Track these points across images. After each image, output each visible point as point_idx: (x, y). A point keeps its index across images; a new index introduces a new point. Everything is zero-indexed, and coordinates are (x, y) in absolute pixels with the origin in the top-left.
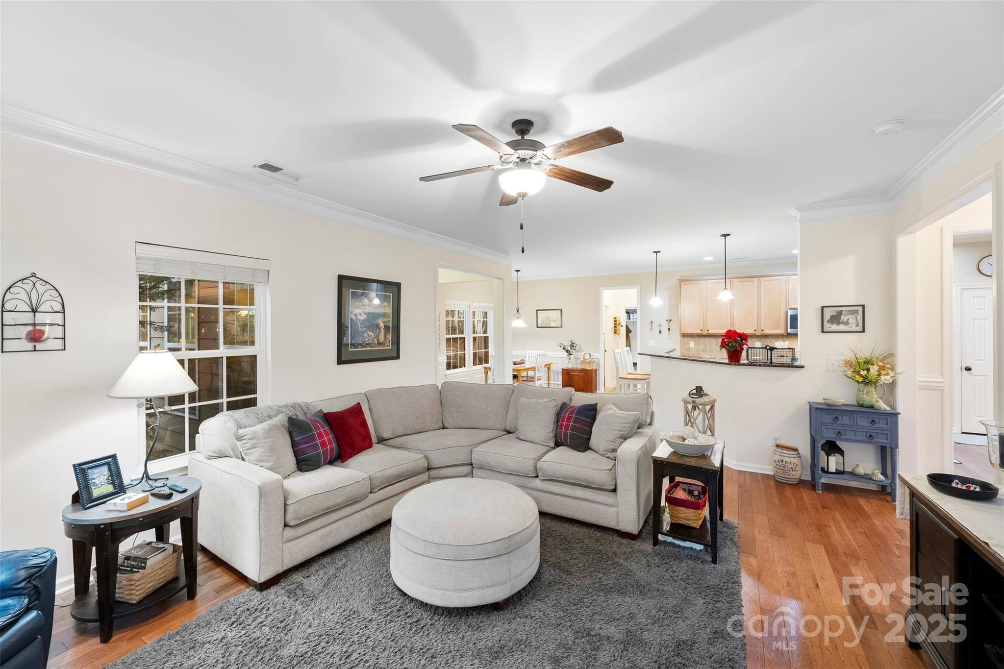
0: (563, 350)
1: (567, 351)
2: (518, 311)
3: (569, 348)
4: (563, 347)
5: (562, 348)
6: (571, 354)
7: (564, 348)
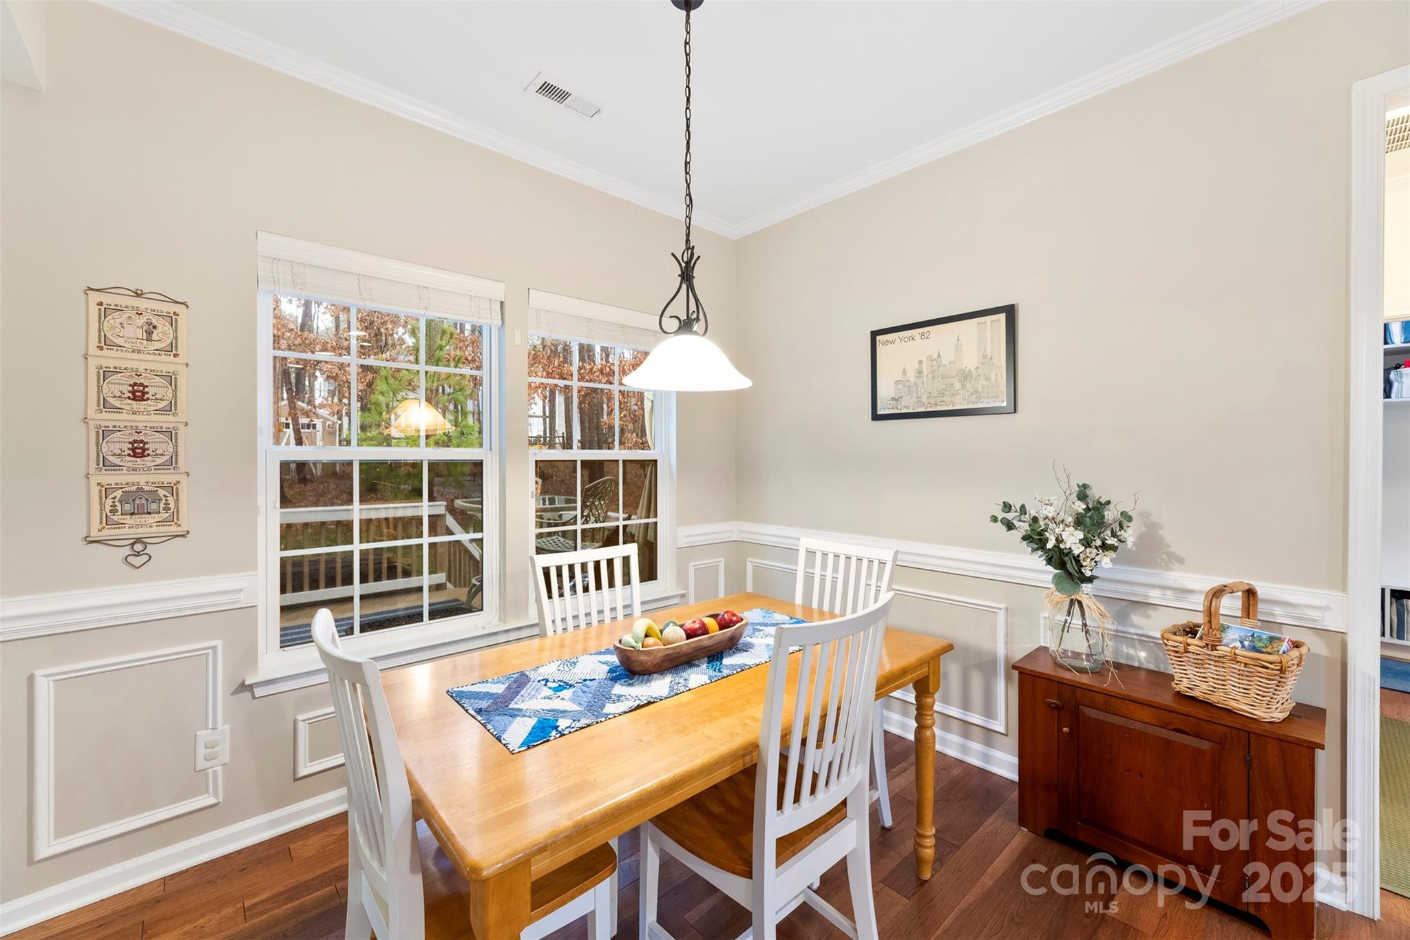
0: (1026, 547)
1: (1060, 559)
2: (687, 275)
3: (1072, 539)
4: (1024, 527)
5: (1017, 535)
6: (1090, 580)
7: (1036, 539)
